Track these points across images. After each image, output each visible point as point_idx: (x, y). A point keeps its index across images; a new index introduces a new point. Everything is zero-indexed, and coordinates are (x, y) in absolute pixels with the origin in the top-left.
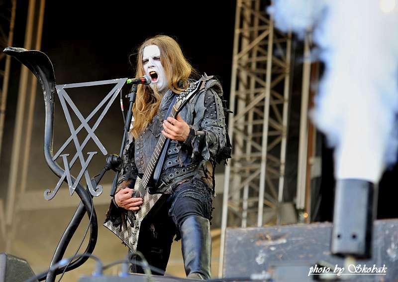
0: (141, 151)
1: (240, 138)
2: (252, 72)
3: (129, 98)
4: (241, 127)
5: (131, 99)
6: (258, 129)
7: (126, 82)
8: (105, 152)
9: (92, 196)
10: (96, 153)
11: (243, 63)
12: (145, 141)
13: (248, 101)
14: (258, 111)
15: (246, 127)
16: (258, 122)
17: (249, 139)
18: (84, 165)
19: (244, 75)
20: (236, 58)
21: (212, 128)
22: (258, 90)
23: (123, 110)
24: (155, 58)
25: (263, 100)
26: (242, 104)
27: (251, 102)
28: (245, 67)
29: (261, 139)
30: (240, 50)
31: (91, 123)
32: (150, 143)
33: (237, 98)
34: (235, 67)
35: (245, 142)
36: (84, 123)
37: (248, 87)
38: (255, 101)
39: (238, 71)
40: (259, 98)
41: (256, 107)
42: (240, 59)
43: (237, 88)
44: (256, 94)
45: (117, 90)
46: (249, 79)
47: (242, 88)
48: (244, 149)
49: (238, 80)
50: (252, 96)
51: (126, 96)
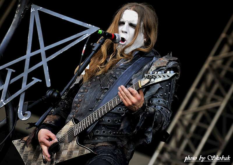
0: (83, 95)
1: (180, 132)
2: (219, 78)
3: (94, 47)
4: (186, 123)
5: (95, 49)
6: (200, 132)
7: (98, 31)
8: (48, 85)
9: (18, 119)
10: (41, 81)
11: (215, 67)
12: (91, 88)
13: (202, 102)
14: (207, 115)
15: (190, 125)
16: (203, 125)
17: (188, 136)
18: (25, 86)
19: (210, 78)
20: (210, 58)
21: (162, 108)
22: (216, 97)
23: (82, 55)
24: (131, 25)
25: (217, 108)
26: (196, 102)
27: (205, 104)
28: (214, 71)
29: (199, 142)
30: (217, 53)
31: (48, 53)
32: (94, 92)
33: (194, 95)
34: (206, 66)
35: (183, 138)
36: (43, 50)
37: (208, 90)
38: (210, 105)
39: (207, 71)
40: (214, 104)
41: (208, 111)
42: (213, 61)
43: (198, 87)
44: (213, 100)
45: (86, 35)
46: (213, 83)
47: (203, 88)
48: (179, 144)
49: (203, 79)
50: (209, 100)
51: (92, 44)
